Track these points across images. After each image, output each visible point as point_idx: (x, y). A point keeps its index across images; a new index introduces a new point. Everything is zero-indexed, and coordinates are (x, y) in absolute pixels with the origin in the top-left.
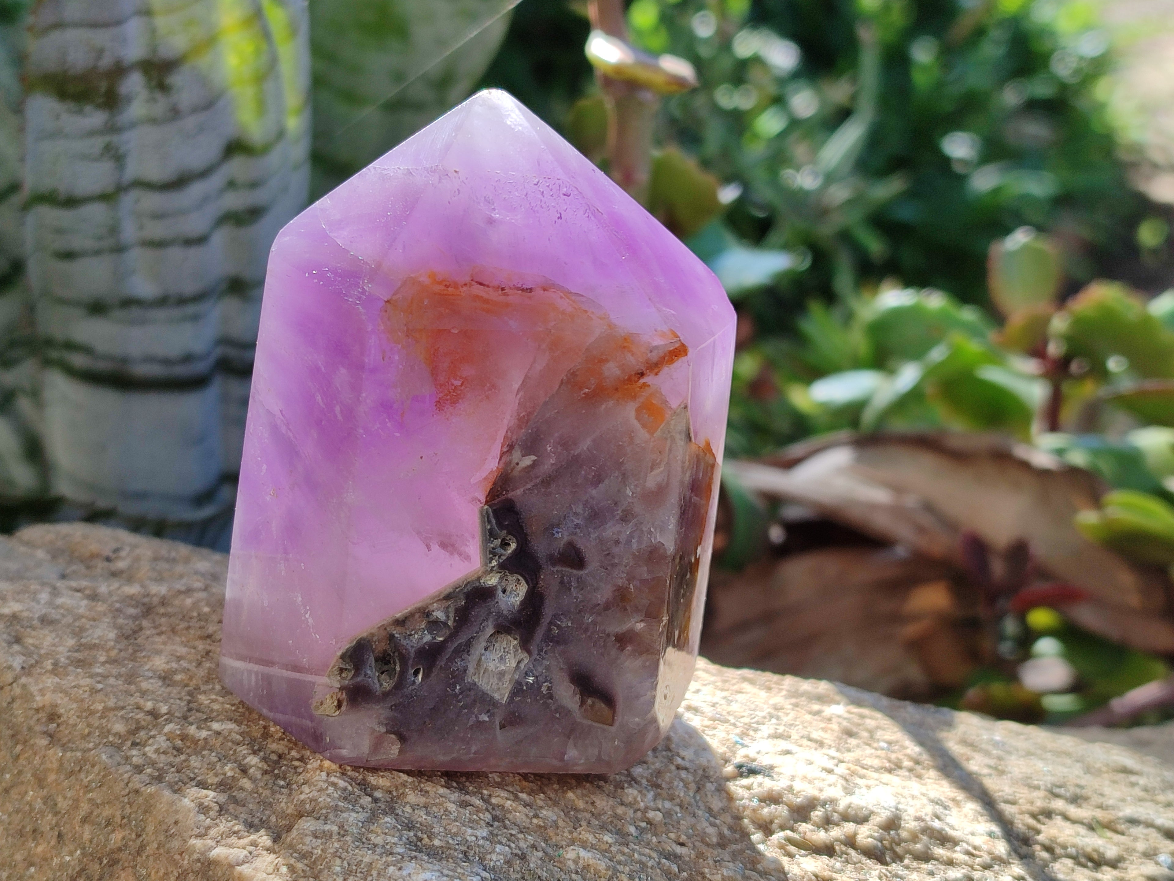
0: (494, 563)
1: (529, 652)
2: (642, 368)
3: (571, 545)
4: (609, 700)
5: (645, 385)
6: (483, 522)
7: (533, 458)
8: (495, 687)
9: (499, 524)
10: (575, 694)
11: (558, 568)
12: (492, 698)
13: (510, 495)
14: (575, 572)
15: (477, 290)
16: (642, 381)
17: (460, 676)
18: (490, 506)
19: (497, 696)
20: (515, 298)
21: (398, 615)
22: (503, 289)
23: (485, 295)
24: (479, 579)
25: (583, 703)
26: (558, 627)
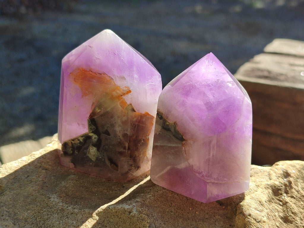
0: (91, 131)
1: (99, 152)
2: (122, 94)
3: (107, 130)
4: (117, 165)
5: (122, 98)
6: (88, 122)
7: (100, 110)
8: (92, 158)
9: (92, 123)
10: (109, 163)
11: (104, 135)
12: (92, 160)
13: (94, 117)
14: (108, 136)
15: (91, 73)
16: (122, 97)
17: (85, 154)
18: (90, 119)
19: (93, 159)
20: (98, 75)
21: (72, 139)
22: (96, 73)
23: (92, 74)
24: (88, 134)
25: (111, 165)
26: (105, 147)
